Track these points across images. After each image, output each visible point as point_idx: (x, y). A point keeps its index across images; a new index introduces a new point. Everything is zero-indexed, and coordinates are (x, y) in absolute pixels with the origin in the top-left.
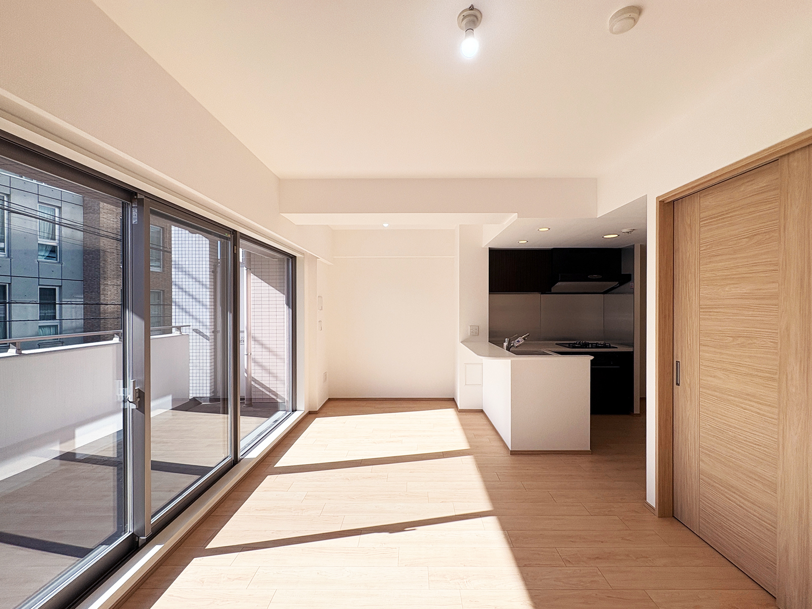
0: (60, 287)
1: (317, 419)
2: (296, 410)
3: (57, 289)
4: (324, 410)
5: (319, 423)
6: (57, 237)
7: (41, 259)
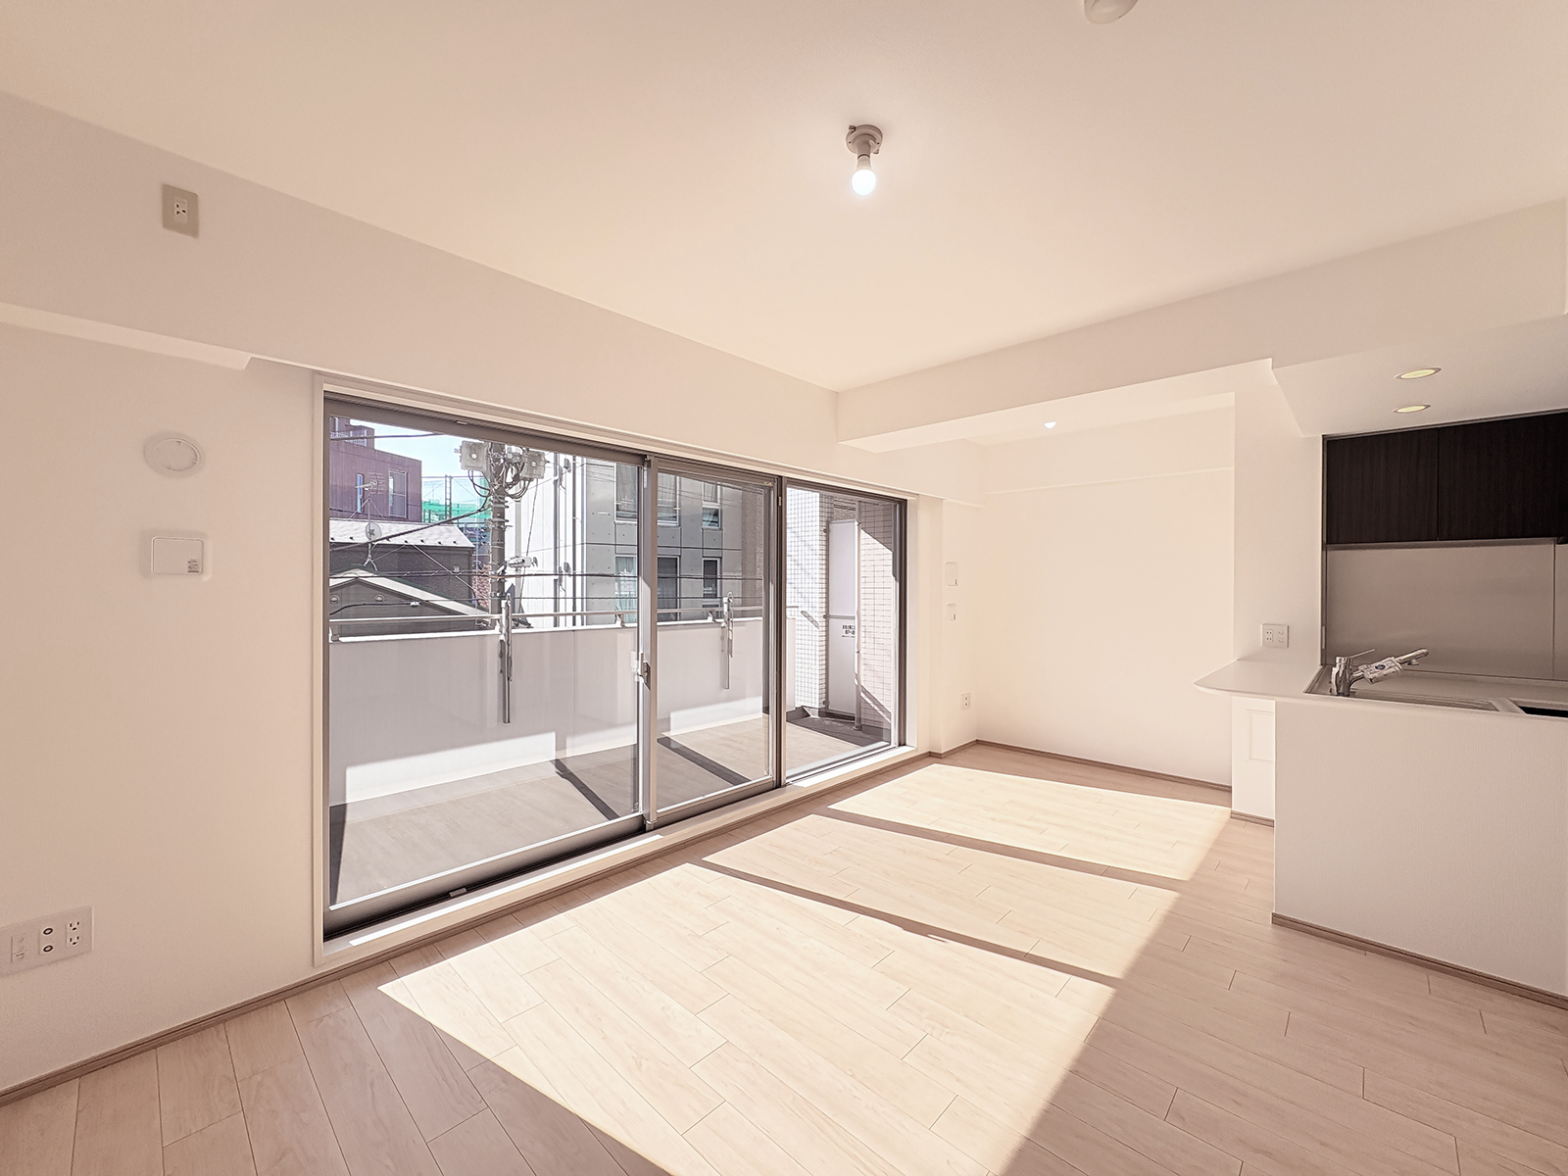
0: (721, 558)
1: (935, 765)
2: (905, 745)
3: (719, 560)
4: (958, 757)
5: (935, 770)
6: (719, 501)
7: (705, 525)
